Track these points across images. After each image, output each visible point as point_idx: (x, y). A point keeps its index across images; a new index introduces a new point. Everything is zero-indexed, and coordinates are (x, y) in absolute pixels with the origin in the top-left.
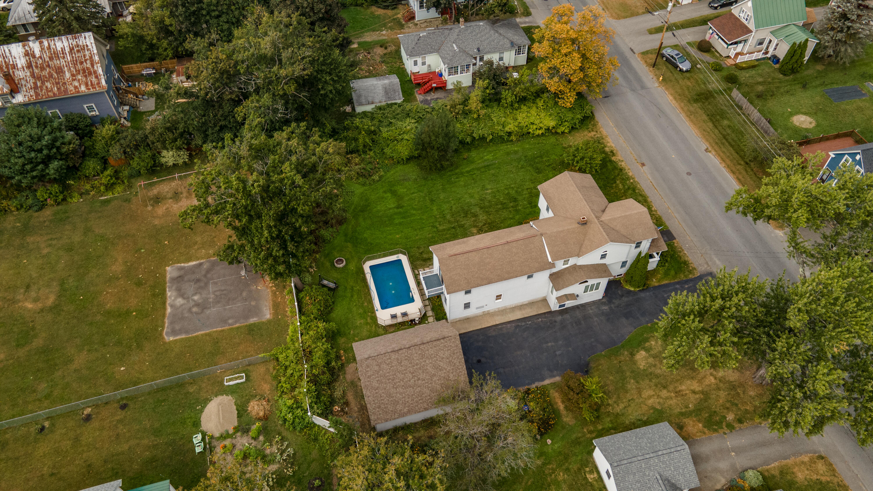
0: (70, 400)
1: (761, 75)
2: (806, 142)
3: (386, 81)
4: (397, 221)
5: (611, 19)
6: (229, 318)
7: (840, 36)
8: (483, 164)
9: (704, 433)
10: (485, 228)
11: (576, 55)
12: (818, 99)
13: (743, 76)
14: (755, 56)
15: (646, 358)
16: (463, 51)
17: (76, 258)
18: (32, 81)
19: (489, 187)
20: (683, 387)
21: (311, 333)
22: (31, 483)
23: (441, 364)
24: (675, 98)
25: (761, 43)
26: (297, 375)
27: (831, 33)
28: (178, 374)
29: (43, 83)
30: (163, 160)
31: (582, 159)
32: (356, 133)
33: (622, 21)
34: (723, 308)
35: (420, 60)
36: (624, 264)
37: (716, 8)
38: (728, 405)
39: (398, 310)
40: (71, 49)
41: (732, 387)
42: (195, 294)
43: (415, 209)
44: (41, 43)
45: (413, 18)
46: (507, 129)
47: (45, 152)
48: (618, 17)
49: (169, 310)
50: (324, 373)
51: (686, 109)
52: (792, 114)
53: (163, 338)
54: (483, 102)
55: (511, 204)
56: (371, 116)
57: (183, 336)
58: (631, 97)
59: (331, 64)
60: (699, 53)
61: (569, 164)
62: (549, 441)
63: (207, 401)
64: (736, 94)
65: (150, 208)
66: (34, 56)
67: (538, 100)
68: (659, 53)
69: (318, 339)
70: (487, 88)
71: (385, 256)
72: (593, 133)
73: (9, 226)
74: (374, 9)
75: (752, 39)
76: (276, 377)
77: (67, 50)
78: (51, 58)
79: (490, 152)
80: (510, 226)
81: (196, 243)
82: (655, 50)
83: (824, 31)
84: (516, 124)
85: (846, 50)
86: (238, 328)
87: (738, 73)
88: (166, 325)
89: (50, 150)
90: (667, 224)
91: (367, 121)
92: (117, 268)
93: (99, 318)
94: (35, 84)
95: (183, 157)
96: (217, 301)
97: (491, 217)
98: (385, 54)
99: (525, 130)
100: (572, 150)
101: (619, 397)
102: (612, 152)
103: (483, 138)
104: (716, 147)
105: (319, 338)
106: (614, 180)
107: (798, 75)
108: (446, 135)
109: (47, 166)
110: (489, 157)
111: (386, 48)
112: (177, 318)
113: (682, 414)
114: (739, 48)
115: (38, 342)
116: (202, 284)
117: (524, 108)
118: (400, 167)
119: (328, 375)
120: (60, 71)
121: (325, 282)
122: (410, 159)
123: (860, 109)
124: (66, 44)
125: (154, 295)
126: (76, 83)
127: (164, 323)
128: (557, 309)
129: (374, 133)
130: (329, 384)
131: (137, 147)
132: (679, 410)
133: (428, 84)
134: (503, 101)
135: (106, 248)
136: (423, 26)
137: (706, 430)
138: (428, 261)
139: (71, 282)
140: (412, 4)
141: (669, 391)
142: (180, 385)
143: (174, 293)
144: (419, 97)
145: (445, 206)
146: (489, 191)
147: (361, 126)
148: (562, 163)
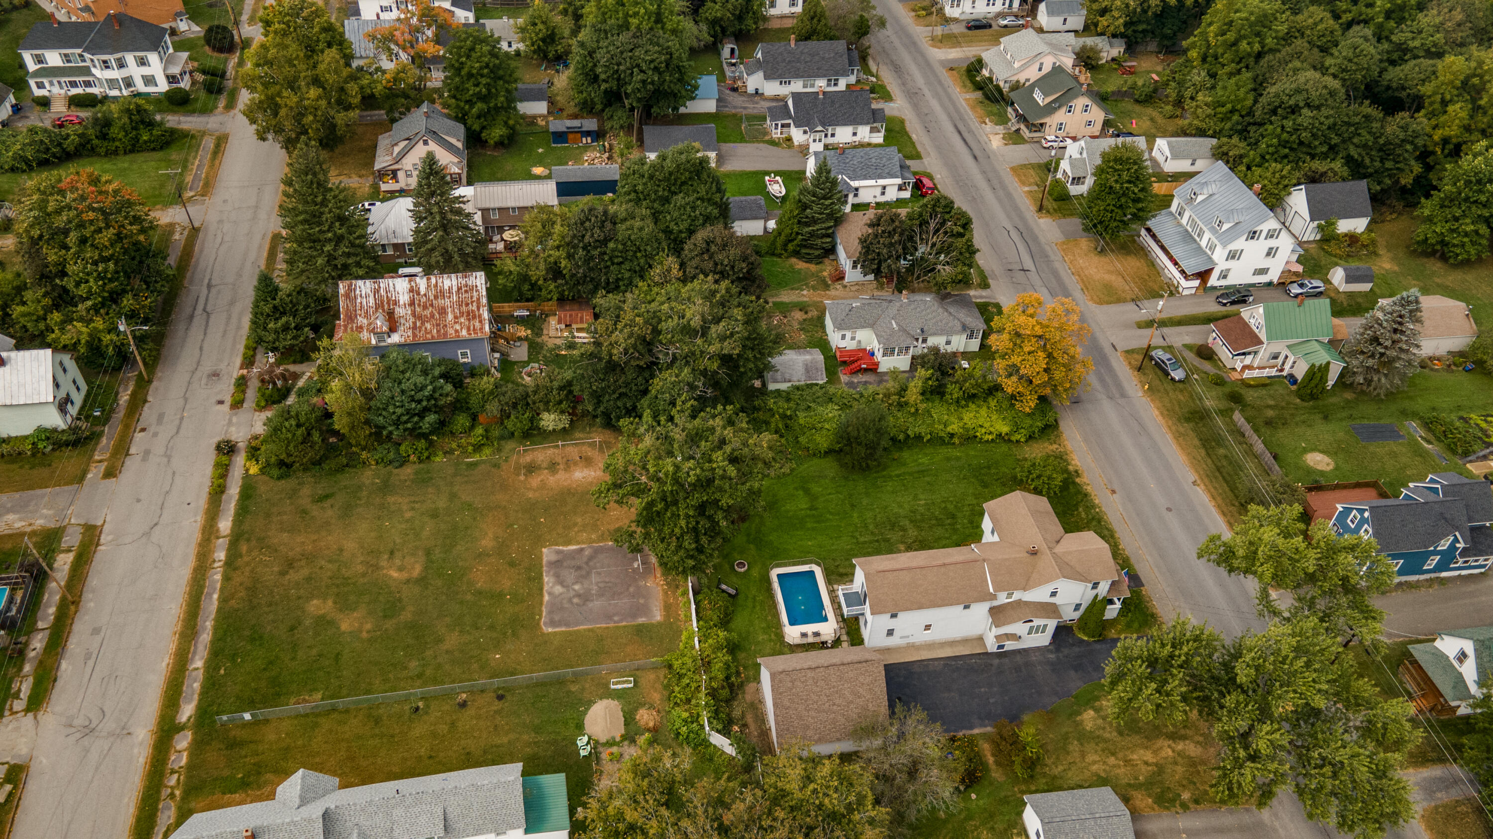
0: (443, 682)
1: (1272, 397)
2: (1316, 488)
3: (808, 357)
4: (809, 525)
5: (1090, 303)
6: (614, 615)
7: (1370, 362)
8: (916, 469)
9: (1154, 809)
10: (915, 546)
11: (1041, 355)
12: (1341, 435)
13: (1250, 396)
14: (1266, 372)
15: (1094, 719)
16: (903, 330)
17: (443, 526)
18: (412, 320)
19: (922, 497)
20: (1135, 757)
21: (710, 641)
22: (409, 763)
23: (861, 690)
24: (1162, 414)
25: (1275, 357)
26: (694, 685)
27: (1361, 357)
28: (558, 669)
29: (423, 324)
30: (542, 423)
31: (1039, 477)
32: (768, 414)
33: (1105, 307)
34: (1172, 656)
35: (849, 335)
36: (1077, 607)
37: (1225, 305)
38: (1184, 782)
39: (810, 628)
40: (459, 289)
41: (1192, 763)
42: (576, 583)
43: (831, 514)
44: (429, 279)
45: (842, 278)
46: (949, 429)
47: (424, 403)
48: (1101, 302)
49: (546, 598)
50: (723, 688)
51: (1174, 428)
52: (1305, 451)
53: (541, 628)
54: (922, 394)
55: (949, 521)
56: (786, 396)
57: (563, 629)
58: (1107, 406)
59: (755, 339)
60: (1198, 359)
61: (1022, 480)
62: (974, 796)
63: (590, 703)
64: (1238, 417)
65: (522, 478)
66: (418, 294)
67: (990, 399)
68: (1147, 353)
69: (718, 649)
70: (930, 379)
71: (794, 564)
72: (1055, 446)
73: (367, 482)
74: (794, 260)
75: (1264, 353)
76: (667, 687)
77: (455, 289)
78: (436, 297)
79: (926, 455)
80: (944, 547)
81: (575, 524)
82: (1142, 349)
83: (1353, 354)
84: (961, 424)
85: (1379, 380)
86: (625, 627)
87: (1243, 391)
88: (544, 614)
89: (428, 400)
90: (1136, 567)
91: (783, 404)
92: (487, 543)
93: (469, 597)
94: (415, 323)
95: (564, 421)
96: (601, 595)
97: (923, 533)
98: (805, 320)
99: (971, 433)
100: (1027, 464)
101: (1058, 758)
102: (1076, 472)
103: (919, 437)
104: (1206, 480)
105: (720, 648)
106: (1076, 506)
107: (1320, 403)
108: (878, 431)
109: (422, 418)
110: (925, 460)
111: (806, 313)
112: (556, 607)
113: (1129, 785)
114: (1248, 360)
115: (406, 616)
116: (583, 573)
117: (972, 406)
118: (816, 461)
119: (727, 690)
120: (443, 311)
121: (724, 587)
122: (829, 452)
123: (1393, 455)
124: (454, 282)
125: (529, 579)
126: (458, 327)
127: (541, 611)
128: (995, 650)
129: (790, 418)
130: (728, 701)
131: (515, 406)
132: (1126, 781)
133: (856, 364)
134: (948, 396)
135: (475, 519)
136: (853, 289)
137: (1155, 806)
138: (847, 576)
139: (437, 554)
140: (843, 262)
141: (1117, 759)
142: (561, 682)
143: (552, 580)
144: (844, 378)
145: (869, 514)
146: (922, 502)
147: (775, 408)
148: (1014, 478)
